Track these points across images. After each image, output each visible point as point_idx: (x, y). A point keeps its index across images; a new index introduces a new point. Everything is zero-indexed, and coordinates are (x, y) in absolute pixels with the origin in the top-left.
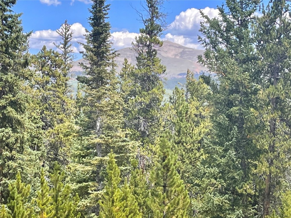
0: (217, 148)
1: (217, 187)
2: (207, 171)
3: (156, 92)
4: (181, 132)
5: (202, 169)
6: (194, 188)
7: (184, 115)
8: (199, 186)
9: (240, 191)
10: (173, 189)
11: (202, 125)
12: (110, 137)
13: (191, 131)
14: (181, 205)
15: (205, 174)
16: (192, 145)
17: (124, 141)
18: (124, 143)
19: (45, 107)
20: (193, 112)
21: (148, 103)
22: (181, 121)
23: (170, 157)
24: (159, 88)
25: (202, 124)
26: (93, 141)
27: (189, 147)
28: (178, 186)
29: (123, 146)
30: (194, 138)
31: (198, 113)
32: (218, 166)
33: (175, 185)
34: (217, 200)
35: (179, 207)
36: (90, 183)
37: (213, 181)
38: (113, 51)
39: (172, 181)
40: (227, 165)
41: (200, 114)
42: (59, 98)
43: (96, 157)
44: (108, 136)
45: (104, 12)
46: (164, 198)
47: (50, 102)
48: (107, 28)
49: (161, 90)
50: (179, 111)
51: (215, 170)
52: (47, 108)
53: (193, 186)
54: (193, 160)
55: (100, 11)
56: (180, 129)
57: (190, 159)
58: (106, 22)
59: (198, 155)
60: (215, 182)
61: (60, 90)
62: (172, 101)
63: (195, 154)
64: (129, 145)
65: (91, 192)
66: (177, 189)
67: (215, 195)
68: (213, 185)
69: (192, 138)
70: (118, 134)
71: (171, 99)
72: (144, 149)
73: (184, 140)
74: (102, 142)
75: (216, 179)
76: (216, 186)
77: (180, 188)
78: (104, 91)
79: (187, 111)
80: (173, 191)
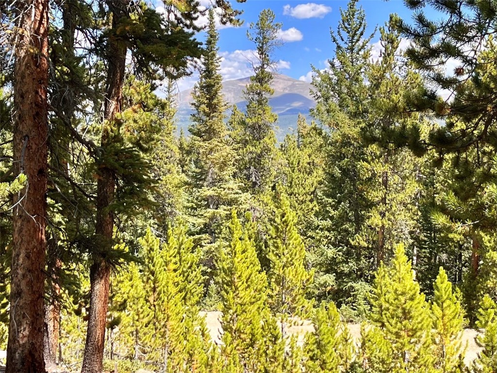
0: (330, 200)
1: (331, 239)
2: (321, 224)
3: (268, 141)
4: (293, 183)
5: (316, 222)
6: (308, 240)
7: (296, 166)
8: (313, 238)
9: (353, 243)
10: (291, 242)
11: (315, 174)
12: (222, 189)
13: (303, 182)
14: (298, 256)
15: (318, 226)
16: (305, 196)
17: (237, 193)
18: (237, 196)
19: (152, 156)
20: (306, 161)
21: (259, 152)
22: (293, 172)
23: (289, 214)
24: (271, 138)
25: (315, 172)
26: (205, 193)
27: (301, 199)
28: (295, 240)
29: (236, 198)
30: (307, 189)
31: (311, 161)
32: (332, 218)
33: (293, 239)
34: (330, 252)
35: (296, 258)
36: (203, 235)
37: (327, 233)
38: (226, 103)
39: (291, 235)
40: (341, 217)
41: (313, 162)
42: (167, 147)
43: (209, 210)
44: (221, 188)
45: (216, 64)
46: (283, 250)
47: (158, 151)
48: (219, 80)
49: (272, 139)
50: (290, 161)
51: (329, 223)
52: (154, 158)
53: (306, 239)
54: (306, 212)
55: (212, 63)
56: (292, 180)
57: (303, 210)
58: (217, 74)
59: (311, 206)
60: (328, 234)
61: (168, 139)
62: (283, 149)
63: (308, 205)
64: (241, 197)
65: (204, 245)
66: (295, 242)
67: (328, 247)
68: (327, 237)
69: (304, 189)
70: (231, 186)
71: (282, 146)
72: (255, 200)
73: (296, 191)
74: (215, 194)
75: (329, 231)
76: (329, 238)
77: (298, 241)
78: (216, 143)
79: (299, 161)
80: (292, 244)
